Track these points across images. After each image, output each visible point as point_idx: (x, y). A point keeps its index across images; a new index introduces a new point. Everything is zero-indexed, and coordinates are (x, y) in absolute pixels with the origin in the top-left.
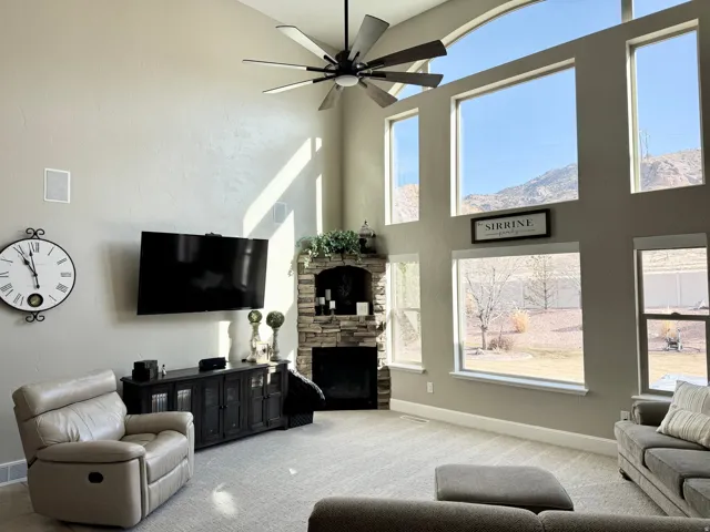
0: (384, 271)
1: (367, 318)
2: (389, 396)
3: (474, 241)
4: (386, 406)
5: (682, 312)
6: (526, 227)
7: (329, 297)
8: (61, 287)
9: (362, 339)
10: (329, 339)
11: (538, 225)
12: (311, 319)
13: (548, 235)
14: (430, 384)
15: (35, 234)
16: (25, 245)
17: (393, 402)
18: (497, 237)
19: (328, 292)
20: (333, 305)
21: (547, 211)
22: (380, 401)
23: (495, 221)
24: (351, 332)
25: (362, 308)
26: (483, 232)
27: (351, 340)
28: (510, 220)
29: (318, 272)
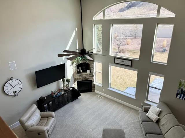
0: (93, 64)
1: (90, 74)
2: (94, 89)
3: (115, 63)
4: (94, 91)
5: (157, 87)
6: (126, 63)
7: (80, 69)
8: (20, 88)
9: (88, 79)
10: (81, 79)
11: (129, 63)
12: (77, 75)
13: (131, 66)
14: (103, 89)
15: (11, 79)
16: (10, 82)
17: (96, 91)
18: (120, 63)
19: (80, 68)
20: (81, 71)
21: (131, 61)
22: (92, 90)
23: (119, 60)
24: (86, 77)
25: (88, 71)
26: (116, 61)
27: (86, 79)
28: (123, 60)
29: (77, 64)
